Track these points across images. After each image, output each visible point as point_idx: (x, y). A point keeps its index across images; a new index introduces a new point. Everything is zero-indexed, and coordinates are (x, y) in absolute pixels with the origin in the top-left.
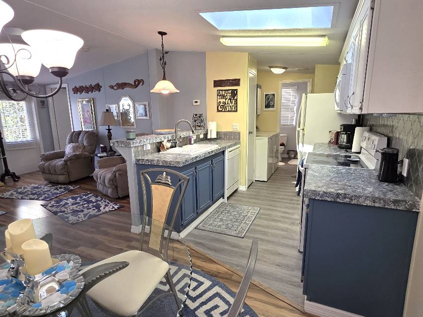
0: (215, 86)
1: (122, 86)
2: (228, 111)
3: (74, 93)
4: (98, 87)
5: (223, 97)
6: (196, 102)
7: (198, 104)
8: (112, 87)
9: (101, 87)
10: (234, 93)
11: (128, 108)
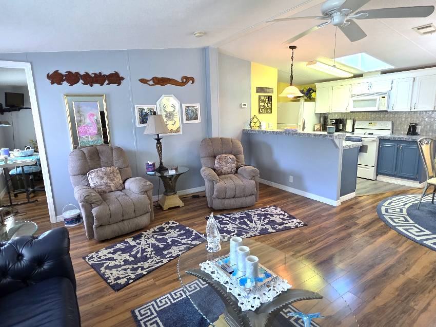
0: (257, 92)
1: (161, 82)
2: (266, 113)
3: (52, 83)
4: (115, 79)
5: (263, 101)
6: (245, 105)
7: (246, 107)
8: (143, 81)
9: (123, 79)
10: (270, 98)
11: (172, 109)
